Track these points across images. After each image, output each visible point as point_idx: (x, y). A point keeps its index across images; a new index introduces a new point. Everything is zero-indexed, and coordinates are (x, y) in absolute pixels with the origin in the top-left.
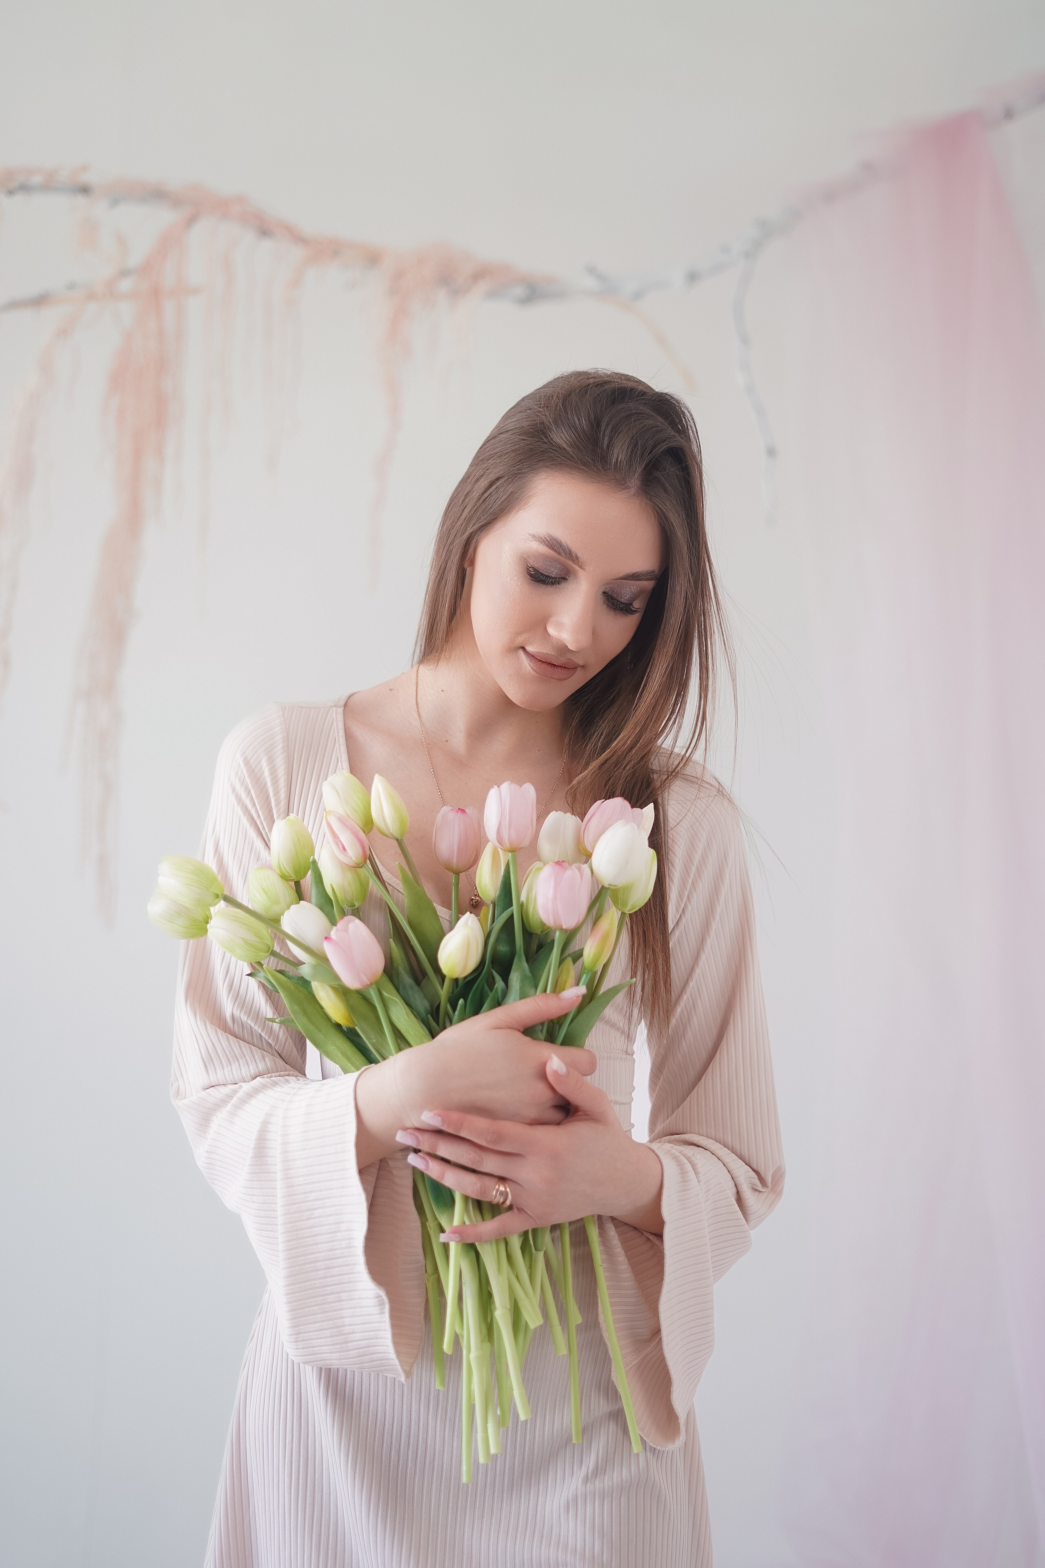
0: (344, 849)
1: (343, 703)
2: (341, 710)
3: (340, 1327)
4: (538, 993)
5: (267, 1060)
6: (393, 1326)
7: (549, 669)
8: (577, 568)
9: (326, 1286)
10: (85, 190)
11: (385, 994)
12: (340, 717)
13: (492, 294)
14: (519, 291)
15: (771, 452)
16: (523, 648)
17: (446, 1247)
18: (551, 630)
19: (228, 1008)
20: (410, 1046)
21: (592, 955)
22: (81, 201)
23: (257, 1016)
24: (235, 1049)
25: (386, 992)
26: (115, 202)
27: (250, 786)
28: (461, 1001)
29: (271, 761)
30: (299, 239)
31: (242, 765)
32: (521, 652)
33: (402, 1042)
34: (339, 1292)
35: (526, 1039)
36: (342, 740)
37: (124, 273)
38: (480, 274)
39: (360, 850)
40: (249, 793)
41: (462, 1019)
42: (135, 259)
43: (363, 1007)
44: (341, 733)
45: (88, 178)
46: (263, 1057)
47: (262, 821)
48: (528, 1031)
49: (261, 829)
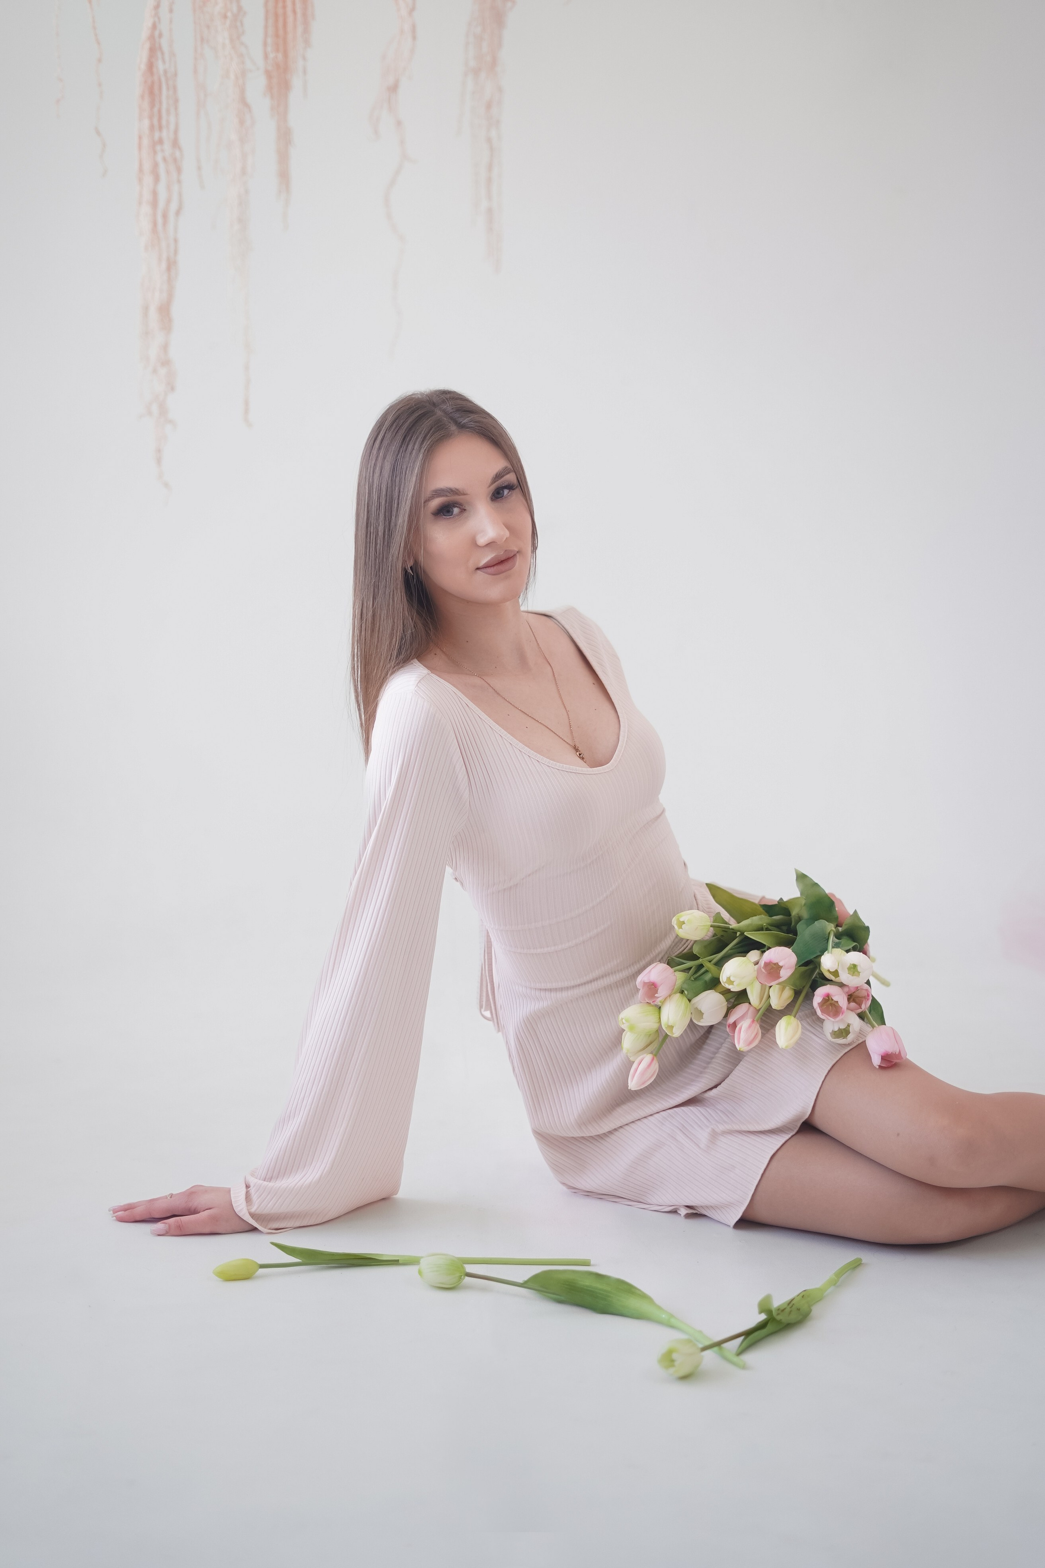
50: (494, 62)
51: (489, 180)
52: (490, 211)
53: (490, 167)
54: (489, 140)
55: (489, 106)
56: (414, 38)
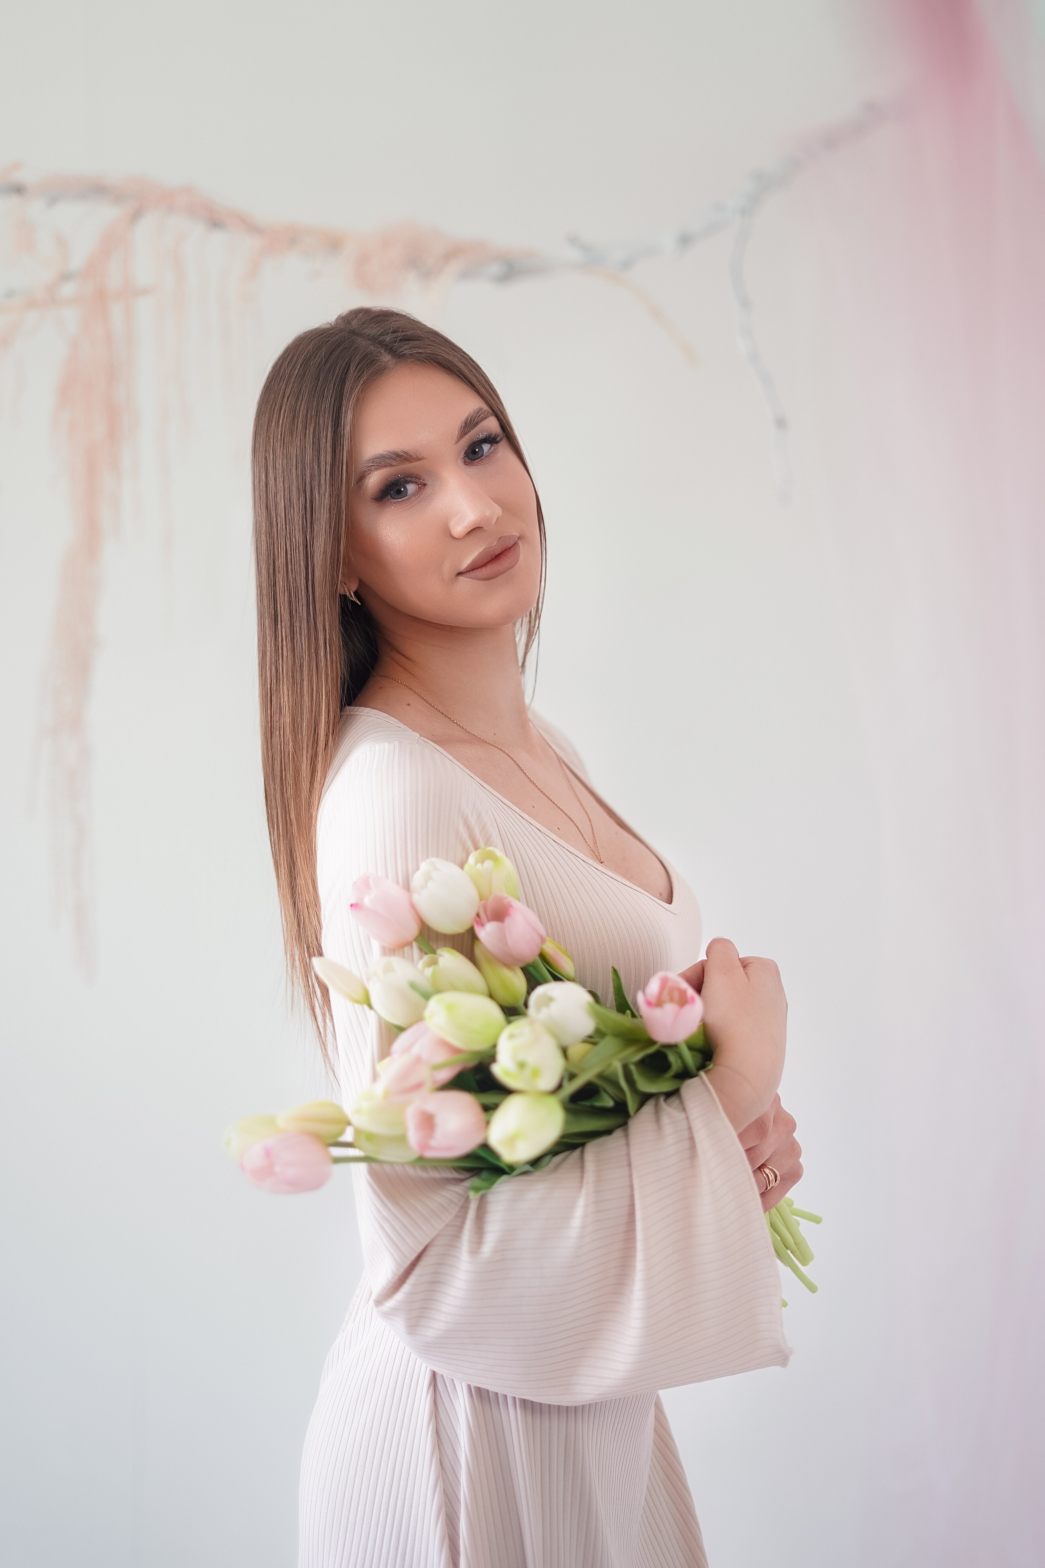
10: (19, 190)
13: (466, 275)
14: (495, 269)
22: (14, 201)
26: (53, 201)
30: (251, 227)
37: (66, 277)
38: (454, 252)
42: (77, 262)
45: (21, 176)
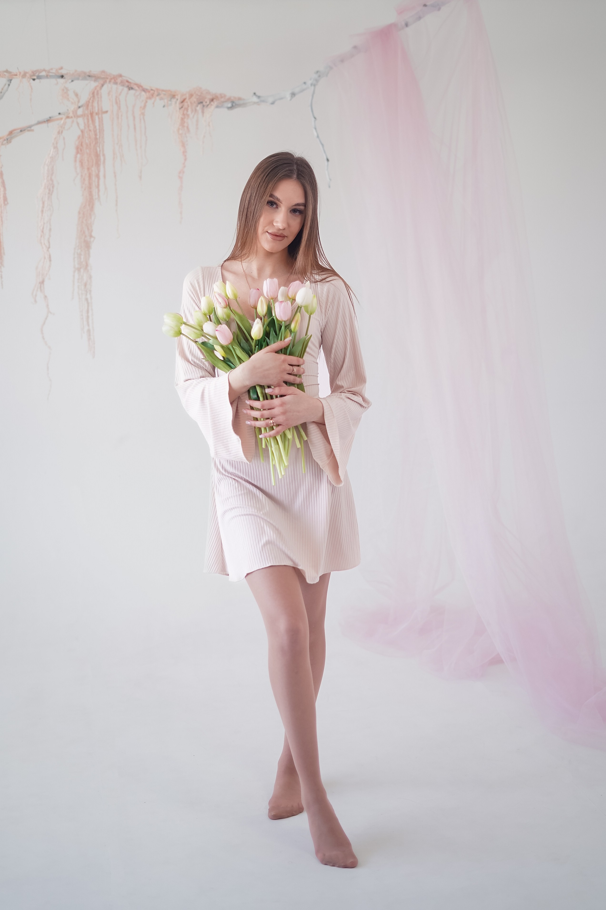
0: (220, 303)
1: (221, 265)
2: (220, 268)
3: (228, 449)
4: (279, 341)
5: (203, 372)
6: (242, 447)
7: (276, 237)
8: (280, 203)
9: (223, 437)
10: (62, 77)
11: (234, 347)
12: (220, 270)
15: (328, 160)
16: (267, 232)
17: (261, 439)
18: (275, 224)
19: (190, 358)
20: (244, 362)
21: (293, 327)
22: (60, 81)
23: (199, 360)
24: (194, 369)
25: (234, 346)
27: (193, 291)
28: (257, 347)
29: (198, 283)
31: (190, 285)
32: (267, 233)
33: (241, 360)
34: (227, 439)
35: (276, 354)
36: (221, 276)
37: (79, 108)
38: (214, 98)
39: (225, 303)
40: (193, 293)
41: (258, 351)
42: (83, 102)
43: (228, 351)
44: (220, 274)
45: (62, 72)
46: (202, 371)
47: (197, 301)
48: (277, 352)
49: (197, 303)
50: (87, 265)
51: (88, 317)
52: (89, 331)
53: (88, 312)
54: (87, 299)
55: (85, 285)
56: (50, 260)
